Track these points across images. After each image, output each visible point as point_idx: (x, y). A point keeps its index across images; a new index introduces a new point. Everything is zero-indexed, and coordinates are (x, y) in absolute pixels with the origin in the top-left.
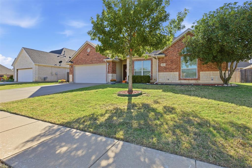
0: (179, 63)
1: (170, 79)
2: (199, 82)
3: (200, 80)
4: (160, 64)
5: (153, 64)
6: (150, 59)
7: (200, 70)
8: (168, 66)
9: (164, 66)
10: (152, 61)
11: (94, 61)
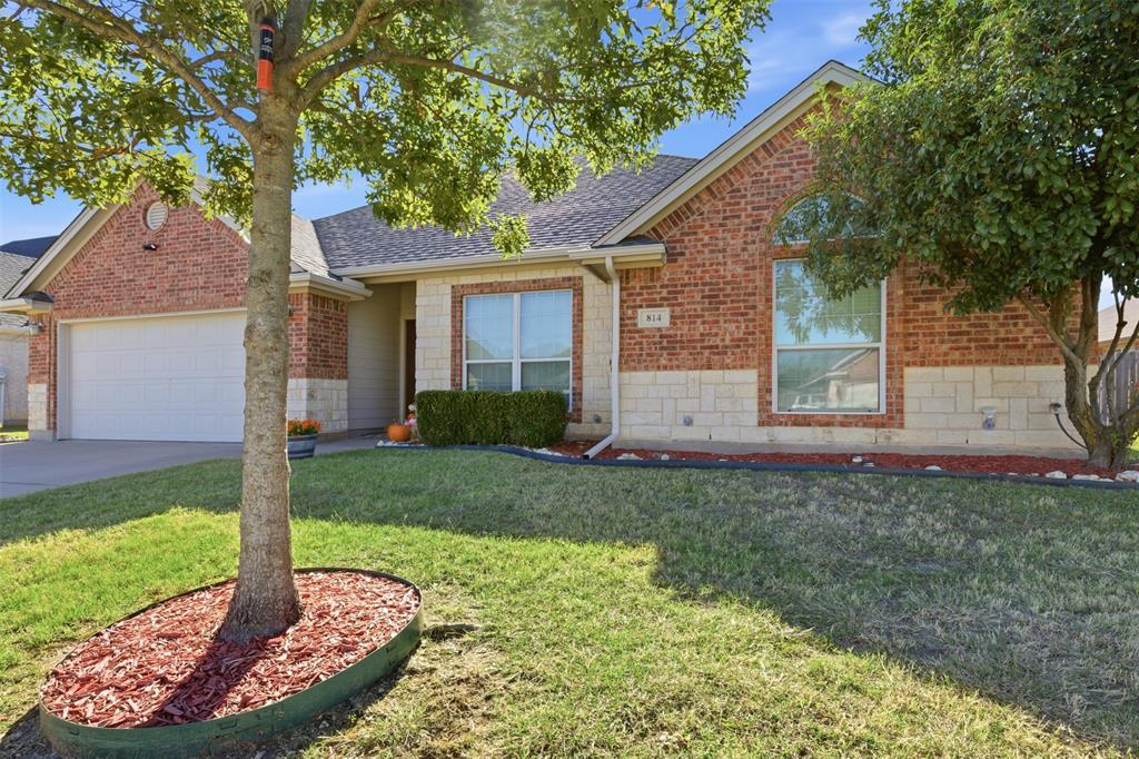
0: (761, 307)
1: (697, 419)
2: (895, 439)
3: (901, 426)
4: (630, 312)
5: (587, 314)
6: (564, 279)
7: (907, 357)
8: (686, 327)
9: (657, 324)
10: (579, 293)
11: (190, 289)
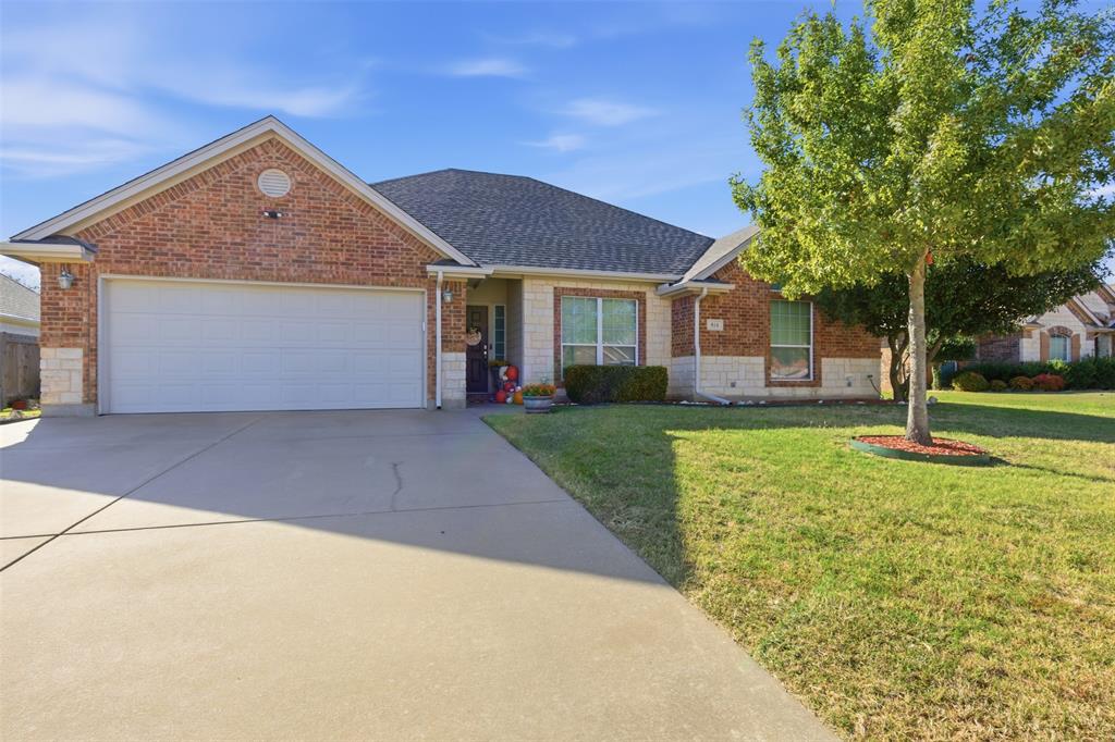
0: (765, 324)
1: (738, 383)
2: (818, 393)
3: (821, 386)
4: (703, 320)
5: (649, 317)
6: (635, 293)
7: (821, 353)
8: (731, 332)
9: (716, 329)
10: (643, 303)
11: (327, 263)
